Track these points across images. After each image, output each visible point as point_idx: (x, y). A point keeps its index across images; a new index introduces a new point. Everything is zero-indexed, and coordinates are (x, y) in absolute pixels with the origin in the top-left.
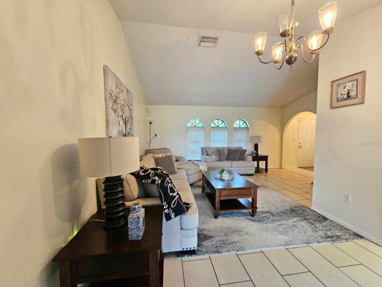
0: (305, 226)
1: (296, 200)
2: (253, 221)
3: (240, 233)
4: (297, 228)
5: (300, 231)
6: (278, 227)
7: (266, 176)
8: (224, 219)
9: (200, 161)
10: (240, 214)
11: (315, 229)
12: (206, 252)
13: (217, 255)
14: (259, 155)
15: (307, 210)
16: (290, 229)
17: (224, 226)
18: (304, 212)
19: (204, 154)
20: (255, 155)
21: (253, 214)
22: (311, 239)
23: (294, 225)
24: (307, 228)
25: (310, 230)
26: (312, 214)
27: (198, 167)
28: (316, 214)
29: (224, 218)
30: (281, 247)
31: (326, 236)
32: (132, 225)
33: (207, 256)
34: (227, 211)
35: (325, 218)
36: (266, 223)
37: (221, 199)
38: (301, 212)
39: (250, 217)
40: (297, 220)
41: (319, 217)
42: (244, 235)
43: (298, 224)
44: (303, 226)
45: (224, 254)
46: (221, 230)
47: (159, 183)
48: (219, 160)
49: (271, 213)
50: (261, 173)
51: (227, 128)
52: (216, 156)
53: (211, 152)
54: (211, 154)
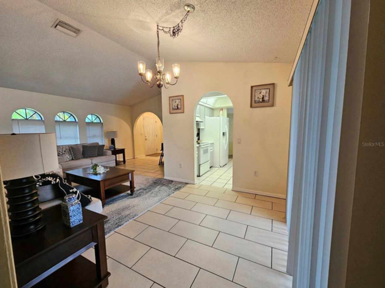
0: (165, 188)
1: (154, 177)
3: (129, 208)
4: (161, 191)
5: (163, 192)
6: (151, 194)
11: (170, 188)
12: (111, 231)
13: (120, 227)
14: (117, 149)
15: (162, 180)
16: (158, 193)
20: (113, 150)
21: (132, 193)
22: (170, 193)
23: (159, 190)
25: (168, 189)
26: (166, 181)
28: (168, 180)
30: (158, 203)
31: (175, 189)
33: (112, 232)
35: (172, 181)
36: (142, 196)
37: (105, 189)
38: (160, 182)
39: (130, 197)
40: (159, 187)
42: (132, 208)
43: (161, 189)
45: (125, 224)
46: (112, 213)
47: (58, 181)
48: (74, 158)
49: (143, 189)
50: (121, 165)
51: (77, 122)
52: (69, 155)
53: (62, 150)
54: (63, 154)
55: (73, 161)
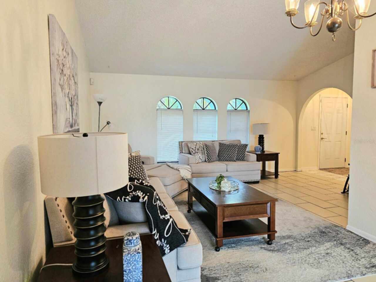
0: (342, 253)
1: (324, 218)
2: (271, 252)
3: (256, 270)
4: (332, 256)
5: (337, 261)
6: (308, 257)
7: (276, 183)
8: (229, 251)
9: (178, 162)
10: (251, 243)
11: (355, 257)
14: (266, 153)
15: (341, 230)
16: (324, 260)
17: (231, 261)
18: (338, 234)
19: (184, 152)
20: (260, 153)
21: (270, 241)
22: (353, 270)
23: (327, 254)
24: (345, 256)
25: (349, 259)
26: (349, 236)
27: (178, 172)
28: (355, 236)
29: (229, 249)
31: (371, 265)
32: (130, 265)
34: (232, 239)
35: (367, 241)
36: (289, 254)
37: (224, 221)
38: (334, 234)
39: (266, 246)
40: (330, 246)
41: (359, 240)
42: (263, 272)
43: (332, 252)
44: (339, 253)
46: (228, 267)
47: (146, 200)
48: (207, 160)
49: (294, 238)
50: (269, 180)
51: (217, 111)
52: (203, 154)
53: (195, 148)
54: (196, 152)
55: (206, 163)
